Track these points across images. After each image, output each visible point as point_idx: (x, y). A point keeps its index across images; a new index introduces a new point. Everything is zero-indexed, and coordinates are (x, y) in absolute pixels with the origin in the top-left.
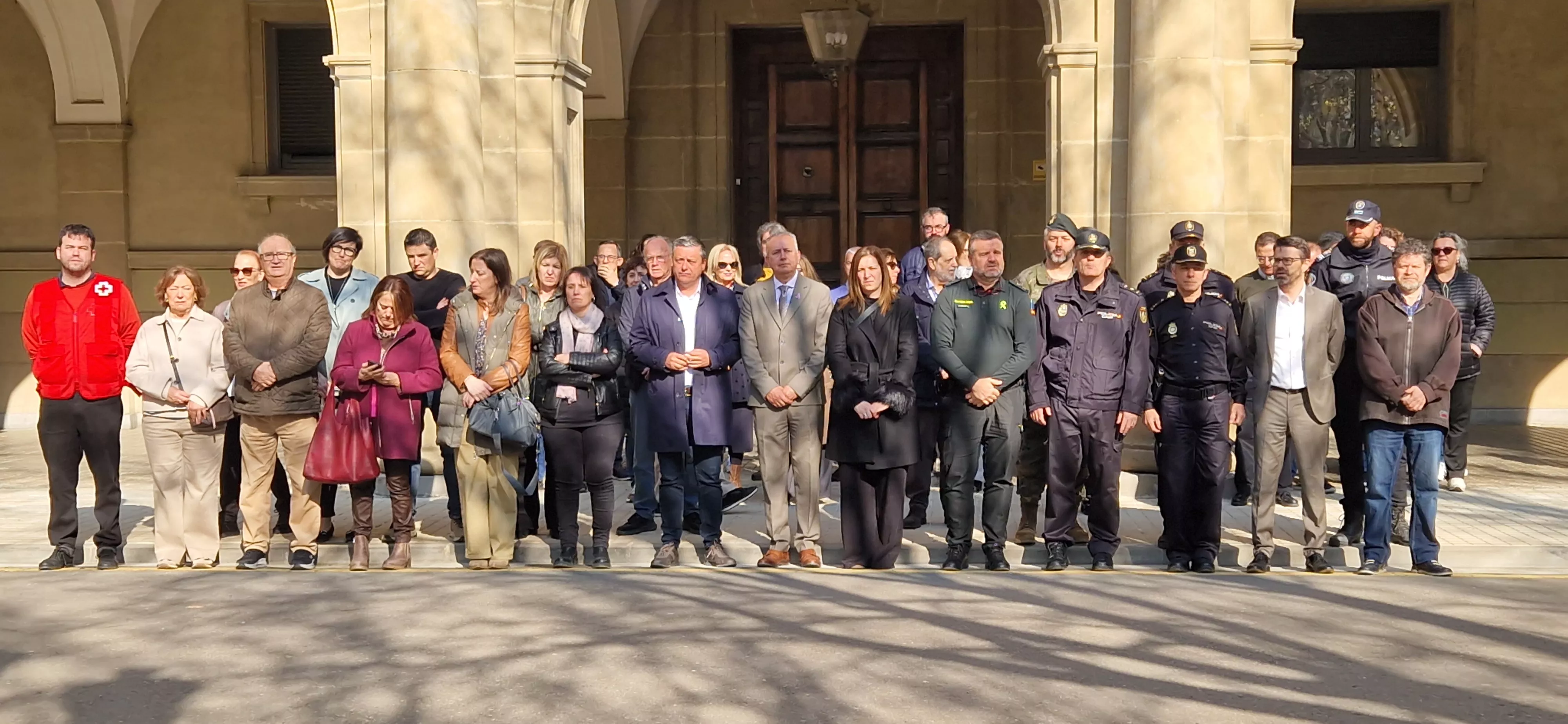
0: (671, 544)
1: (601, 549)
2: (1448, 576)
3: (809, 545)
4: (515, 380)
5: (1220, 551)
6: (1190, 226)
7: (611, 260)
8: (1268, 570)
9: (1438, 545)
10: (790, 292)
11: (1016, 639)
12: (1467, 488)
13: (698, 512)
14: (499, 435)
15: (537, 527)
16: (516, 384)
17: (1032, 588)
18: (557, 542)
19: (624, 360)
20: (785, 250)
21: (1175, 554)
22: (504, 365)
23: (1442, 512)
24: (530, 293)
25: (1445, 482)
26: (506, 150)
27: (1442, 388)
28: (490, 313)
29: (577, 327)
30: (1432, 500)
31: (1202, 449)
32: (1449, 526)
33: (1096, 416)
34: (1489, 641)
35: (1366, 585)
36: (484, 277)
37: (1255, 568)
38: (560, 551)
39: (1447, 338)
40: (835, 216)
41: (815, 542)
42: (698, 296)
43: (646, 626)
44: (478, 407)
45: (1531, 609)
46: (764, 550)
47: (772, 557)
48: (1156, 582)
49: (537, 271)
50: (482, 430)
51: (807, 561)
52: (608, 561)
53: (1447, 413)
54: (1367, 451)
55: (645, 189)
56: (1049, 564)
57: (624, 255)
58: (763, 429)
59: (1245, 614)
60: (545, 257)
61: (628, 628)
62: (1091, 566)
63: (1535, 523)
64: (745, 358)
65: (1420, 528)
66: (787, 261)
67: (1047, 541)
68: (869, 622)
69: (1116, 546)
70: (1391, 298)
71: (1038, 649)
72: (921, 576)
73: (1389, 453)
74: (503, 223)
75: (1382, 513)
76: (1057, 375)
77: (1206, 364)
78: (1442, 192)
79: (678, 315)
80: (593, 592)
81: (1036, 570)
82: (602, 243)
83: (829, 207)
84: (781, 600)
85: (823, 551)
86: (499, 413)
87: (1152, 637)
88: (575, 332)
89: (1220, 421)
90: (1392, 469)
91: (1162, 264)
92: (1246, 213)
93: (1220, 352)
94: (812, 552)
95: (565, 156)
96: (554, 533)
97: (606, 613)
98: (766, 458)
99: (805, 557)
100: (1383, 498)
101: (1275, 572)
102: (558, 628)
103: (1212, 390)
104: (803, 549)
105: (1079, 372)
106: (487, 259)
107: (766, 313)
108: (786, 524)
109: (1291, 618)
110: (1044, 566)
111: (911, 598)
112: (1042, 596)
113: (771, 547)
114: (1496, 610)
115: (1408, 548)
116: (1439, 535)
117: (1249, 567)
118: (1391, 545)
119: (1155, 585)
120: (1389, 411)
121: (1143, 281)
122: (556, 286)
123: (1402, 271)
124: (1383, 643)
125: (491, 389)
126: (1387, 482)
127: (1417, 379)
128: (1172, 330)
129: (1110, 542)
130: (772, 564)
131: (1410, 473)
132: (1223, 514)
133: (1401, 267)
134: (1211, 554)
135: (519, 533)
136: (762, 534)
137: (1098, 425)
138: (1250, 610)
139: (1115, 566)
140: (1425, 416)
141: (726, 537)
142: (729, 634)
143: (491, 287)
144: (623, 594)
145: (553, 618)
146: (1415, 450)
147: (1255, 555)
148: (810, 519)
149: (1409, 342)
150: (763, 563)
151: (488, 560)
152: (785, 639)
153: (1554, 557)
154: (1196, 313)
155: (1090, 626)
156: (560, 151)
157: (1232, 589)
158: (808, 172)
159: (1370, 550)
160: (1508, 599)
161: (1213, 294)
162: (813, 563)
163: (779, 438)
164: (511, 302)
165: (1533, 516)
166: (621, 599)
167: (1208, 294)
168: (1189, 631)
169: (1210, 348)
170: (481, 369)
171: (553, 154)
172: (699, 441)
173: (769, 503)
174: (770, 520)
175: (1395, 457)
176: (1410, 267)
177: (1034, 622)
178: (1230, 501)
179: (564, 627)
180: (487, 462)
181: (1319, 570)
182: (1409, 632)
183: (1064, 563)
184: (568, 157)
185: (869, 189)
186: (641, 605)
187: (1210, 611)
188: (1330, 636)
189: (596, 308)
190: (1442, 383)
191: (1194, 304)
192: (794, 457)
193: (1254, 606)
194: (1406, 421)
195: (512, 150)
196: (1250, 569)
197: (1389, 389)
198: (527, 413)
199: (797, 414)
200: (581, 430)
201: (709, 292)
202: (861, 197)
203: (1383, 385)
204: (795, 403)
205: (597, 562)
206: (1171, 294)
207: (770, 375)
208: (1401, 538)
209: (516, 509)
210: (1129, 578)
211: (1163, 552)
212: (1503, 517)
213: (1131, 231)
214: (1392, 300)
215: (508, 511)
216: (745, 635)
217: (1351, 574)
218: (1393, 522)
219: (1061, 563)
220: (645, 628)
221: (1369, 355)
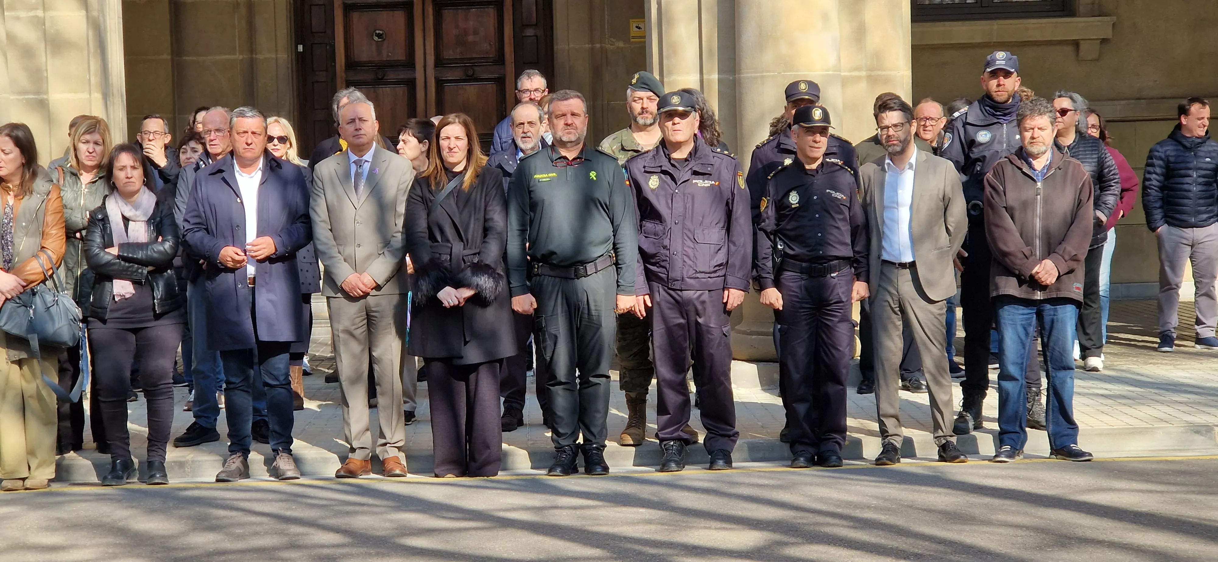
0: (239, 454)
1: (157, 464)
2: (1089, 460)
3: (392, 452)
4: (50, 272)
5: (847, 443)
6: (803, 86)
7: (157, 136)
8: (899, 462)
9: (1077, 427)
10: (367, 167)
11: (629, 546)
12: (1105, 368)
13: (266, 419)
14: (36, 335)
15: (82, 441)
16: (51, 276)
17: (645, 492)
18: (107, 458)
19: (181, 248)
20: (361, 119)
21: (800, 448)
22: (36, 256)
23: (1079, 394)
24: (68, 175)
25: (1081, 363)
26: (32, 14)
27: (1075, 259)
28: (15, 196)
29: (127, 214)
30: (1069, 380)
31: (825, 334)
32: (1088, 408)
33: (702, 298)
34: (1135, 526)
35: (1003, 473)
36: (11, 156)
37: (885, 460)
38: (110, 467)
39: (1079, 204)
40: (411, 84)
41: (399, 448)
42: (260, 174)
43: (213, 546)
44: (10, 305)
45: (1177, 492)
46: (343, 459)
47: (352, 466)
48: (779, 479)
49: (75, 149)
50: (15, 331)
51: (391, 470)
52: (165, 476)
53: (1081, 286)
54: (998, 330)
55: (194, 58)
56: (664, 465)
57: (172, 130)
58: (339, 322)
59: (876, 509)
60: (83, 134)
61: (191, 548)
62: (708, 465)
63: (1176, 402)
64: (317, 242)
65: (1056, 409)
66: (362, 132)
67: (662, 440)
68: (463, 534)
69: (735, 442)
70: (1018, 162)
71: (653, 556)
72: (520, 482)
73: (1020, 330)
74: (32, 96)
75: (1016, 396)
76: (654, 256)
77: (832, 238)
78: (1069, 49)
79: (238, 195)
80: (152, 511)
81: (650, 473)
82: (146, 118)
83: (403, 75)
84: (363, 513)
85: (408, 457)
86: (34, 310)
87: (777, 537)
88: (126, 220)
89: (844, 300)
90: (1024, 348)
91: (775, 129)
92: (864, 73)
93: (843, 223)
94: (396, 460)
95: (101, 18)
96: (102, 445)
97: (166, 533)
98: (342, 355)
99: (389, 466)
100: (1017, 380)
101: (905, 464)
102: (110, 551)
103: (835, 266)
104: (386, 456)
105: (680, 250)
106: (14, 134)
107: (340, 190)
108: (367, 430)
109: (925, 510)
110: (658, 467)
111: (510, 506)
112: (655, 499)
113: (350, 455)
114: (1141, 494)
115: (1046, 432)
116: (1077, 417)
117: (877, 460)
118: (1027, 429)
119: (779, 482)
120: (1020, 286)
121: (758, 147)
122: (99, 167)
123: (1028, 135)
124: (1024, 534)
125: (25, 284)
126: (1020, 361)
127: (1049, 251)
128: (794, 199)
129: (729, 436)
130: (352, 474)
131: (1044, 353)
132: (849, 404)
133: (1027, 131)
134: (837, 446)
135: (61, 447)
136: (341, 442)
137: (705, 309)
138: (881, 503)
139: (734, 465)
140: (1058, 290)
141: (297, 445)
142: (305, 552)
143: (18, 168)
144: (185, 512)
145: (104, 540)
146: (1047, 327)
147: (884, 446)
148: (394, 423)
149: (1039, 210)
150: (342, 473)
151: (24, 479)
152: (370, 554)
153: (1197, 437)
154: (818, 181)
155: (710, 528)
156: (95, 14)
157: (862, 483)
158: (379, 36)
159: (1005, 436)
160: (1152, 482)
161: (833, 160)
162: (398, 472)
163: (357, 332)
164: (40, 185)
165: (1175, 395)
166: (181, 518)
167: (828, 160)
168: (817, 528)
169: (833, 218)
170: (10, 261)
171: (88, 17)
172: (264, 336)
173: (348, 407)
174: (348, 425)
175: (1027, 334)
176: (1036, 129)
177: (648, 527)
178: (856, 389)
179: (117, 551)
180: (21, 368)
181: (952, 459)
182: (1051, 520)
183: (681, 465)
184: (105, 20)
185: (448, 54)
186: (206, 523)
187: (839, 506)
188: (967, 528)
189: (147, 191)
190: (1074, 253)
191: (817, 171)
192: (374, 354)
193: (885, 500)
194: (1039, 296)
195: (40, 13)
196: (879, 461)
197: (1019, 261)
198: (67, 310)
199: (377, 305)
200: (135, 331)
201: (271, 168)
202: (439, 63)
203: (1012, 258)
204: (374, 292)
205: (152, 476)
206: (788, 162)
207: (345, 260)
208: (1038, 422)
209: (56, 420)
210: (749, 475)
211: (786, 447)
212: (1143, 397)
213: (741, 94)
214: (1020, 165)
215: (46, 423)
216: (326, 551)
217: (987, 462)
218: (1028, 405)
219: (678, 464)
220: (211, 548)
221: (998, 226)
